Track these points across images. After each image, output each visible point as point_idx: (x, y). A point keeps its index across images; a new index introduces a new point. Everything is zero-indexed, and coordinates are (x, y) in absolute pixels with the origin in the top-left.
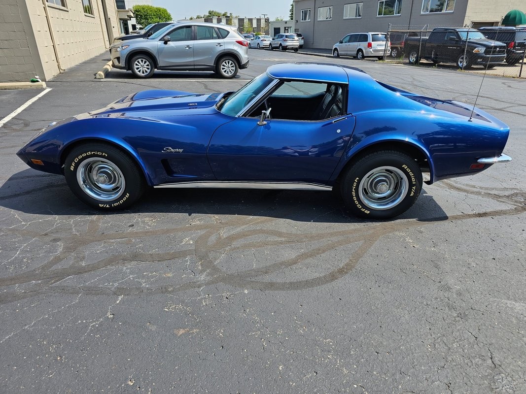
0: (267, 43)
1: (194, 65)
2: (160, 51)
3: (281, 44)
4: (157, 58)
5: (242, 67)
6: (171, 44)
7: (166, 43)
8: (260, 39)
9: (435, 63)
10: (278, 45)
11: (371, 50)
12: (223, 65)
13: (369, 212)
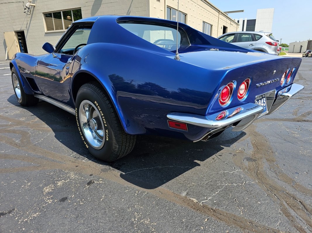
13: (88, 147)
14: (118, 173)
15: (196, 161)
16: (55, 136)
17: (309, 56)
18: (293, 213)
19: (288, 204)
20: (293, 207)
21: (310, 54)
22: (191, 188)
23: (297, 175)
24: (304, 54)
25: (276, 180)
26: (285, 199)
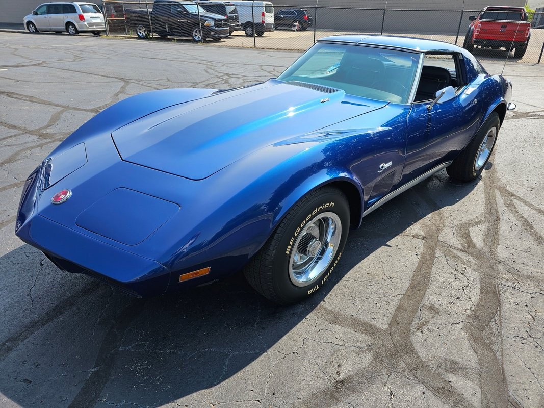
9: (163, 37)
11: (85, 23)
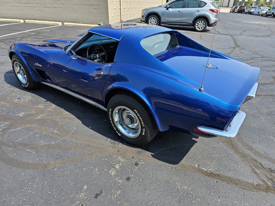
0: (264, 12)
1: (180, 22)
2: (163, 13)
3: (273, 13)
4: (161, 17)
5: (210, 25)
6: (170, 9)
7: (167, 9)
8: (261, 9)
10: (271, 14)
12: (198, 24)
13: (120, 135)
14: (149, 154)
15: (193, 139)
16: (82, 123)
17: (236, 11)
18: (258, 171)
19: (254, 165)
20: (257, 167)
21: (237, 9)
22: (199, 161)
23: (254, 144)
24: (232, 9)
25: (244, 149)
26: (252, 163)
